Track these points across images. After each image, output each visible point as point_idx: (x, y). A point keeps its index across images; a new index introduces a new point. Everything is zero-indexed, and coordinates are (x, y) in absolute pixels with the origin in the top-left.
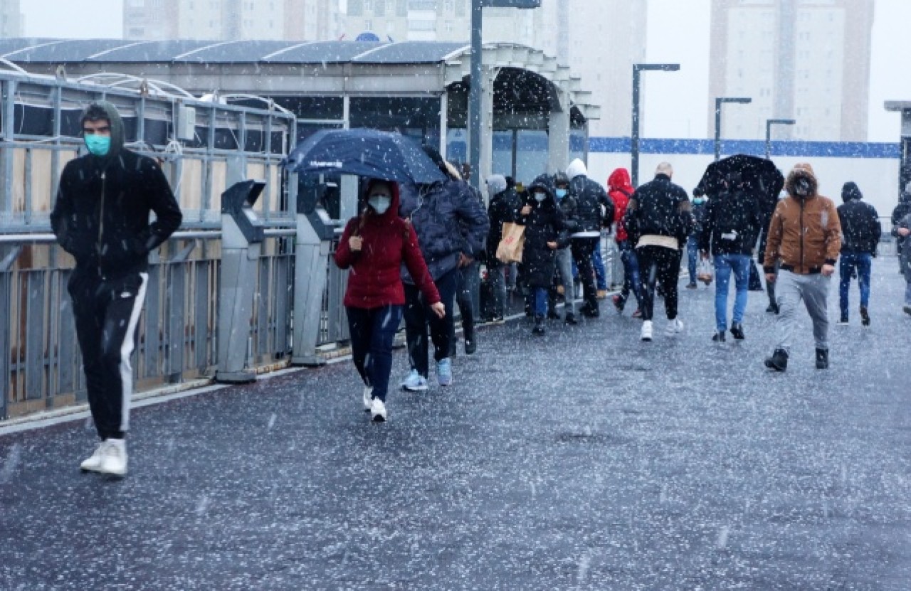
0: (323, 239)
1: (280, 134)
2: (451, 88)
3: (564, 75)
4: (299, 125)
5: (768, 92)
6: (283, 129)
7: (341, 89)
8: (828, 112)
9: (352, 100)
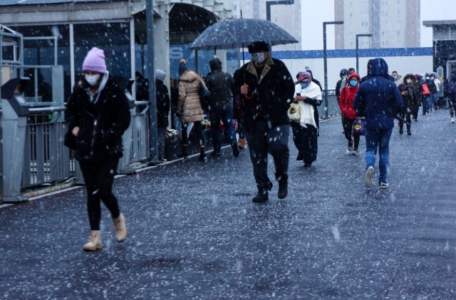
0: (20, 115)
1: (12, 47)
2: (136, 16)
3: (220, 8)
4: (25, 42)
5: (366, 25)
6: (14, 44)
7: (67, 20)
8: (399, 32)
9: (74, 26)
